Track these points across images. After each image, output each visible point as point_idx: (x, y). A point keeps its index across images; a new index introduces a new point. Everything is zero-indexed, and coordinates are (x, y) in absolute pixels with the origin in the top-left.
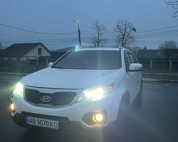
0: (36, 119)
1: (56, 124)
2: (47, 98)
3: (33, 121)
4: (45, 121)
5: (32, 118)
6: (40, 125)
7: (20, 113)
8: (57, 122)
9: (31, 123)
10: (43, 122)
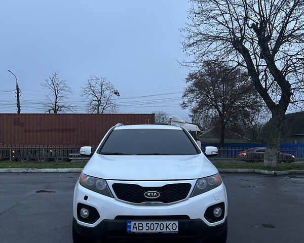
0: (144, 223)
1: (174, 226)
2: (154, 193)
3: (139, 226)
4: (158, 224)
5: (137, 223)
6: (150, 231)
7: (114, 219)
8: (177, 223)
9: (135, 230)
10: (156, 226)
